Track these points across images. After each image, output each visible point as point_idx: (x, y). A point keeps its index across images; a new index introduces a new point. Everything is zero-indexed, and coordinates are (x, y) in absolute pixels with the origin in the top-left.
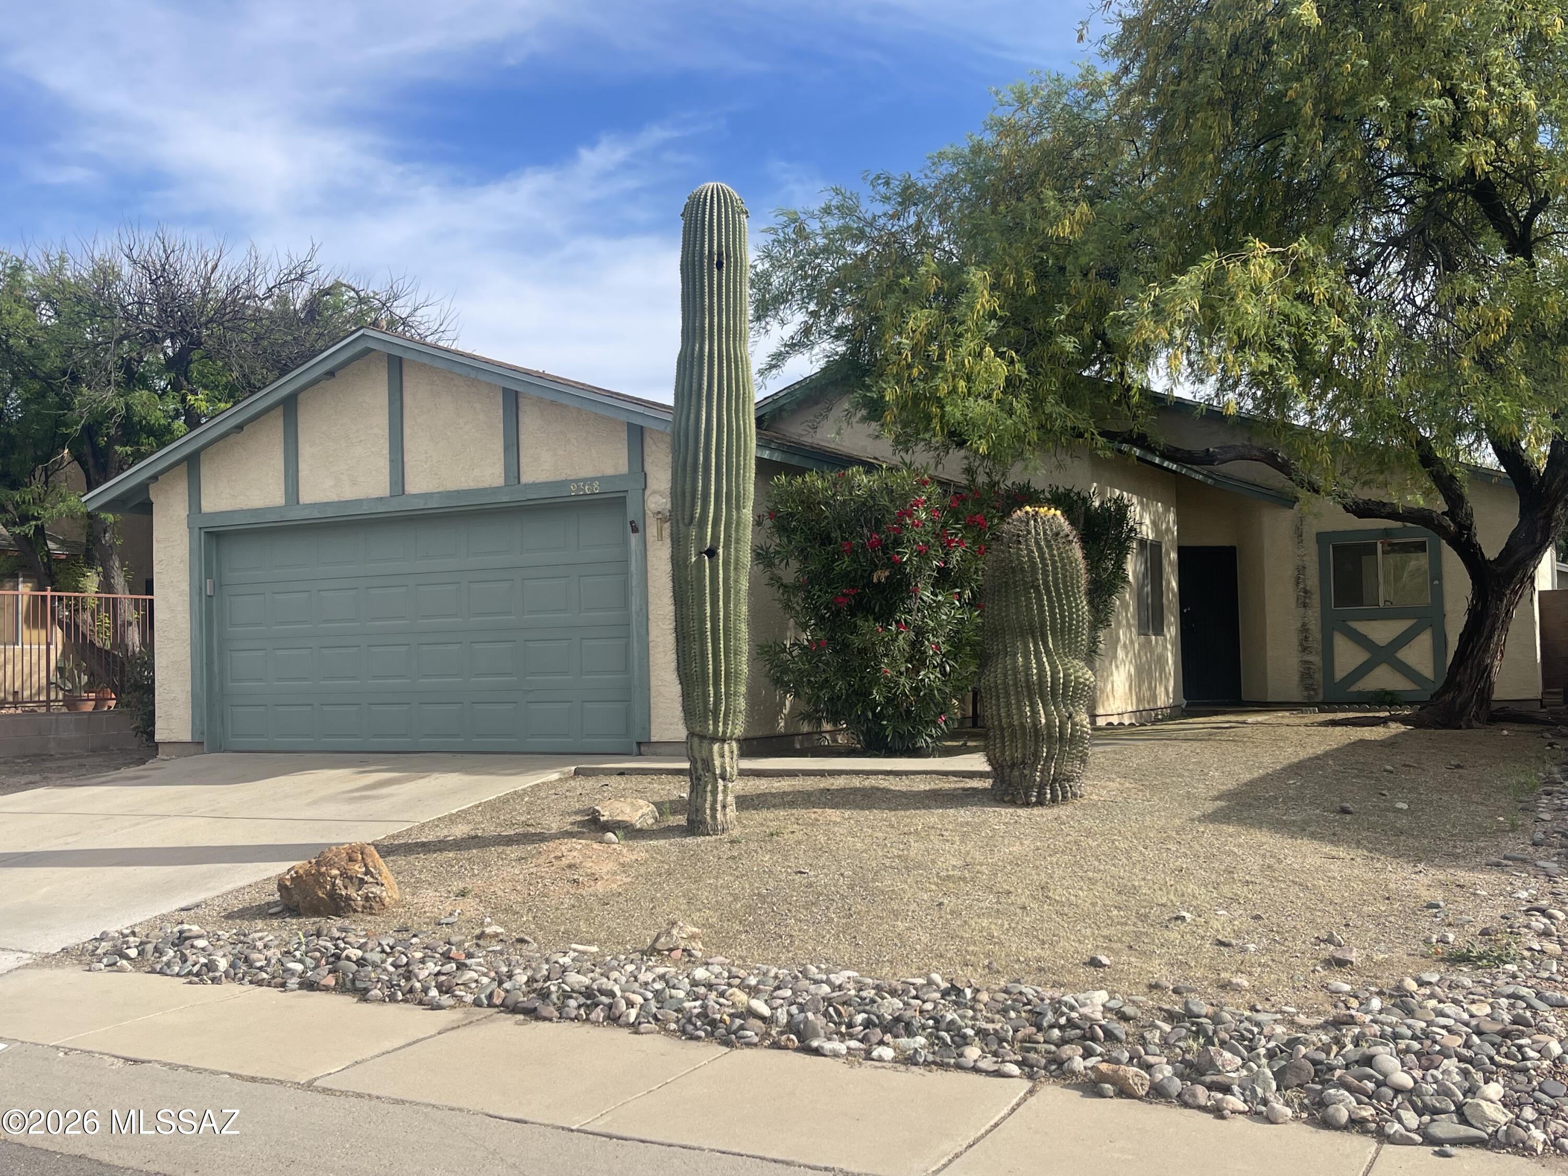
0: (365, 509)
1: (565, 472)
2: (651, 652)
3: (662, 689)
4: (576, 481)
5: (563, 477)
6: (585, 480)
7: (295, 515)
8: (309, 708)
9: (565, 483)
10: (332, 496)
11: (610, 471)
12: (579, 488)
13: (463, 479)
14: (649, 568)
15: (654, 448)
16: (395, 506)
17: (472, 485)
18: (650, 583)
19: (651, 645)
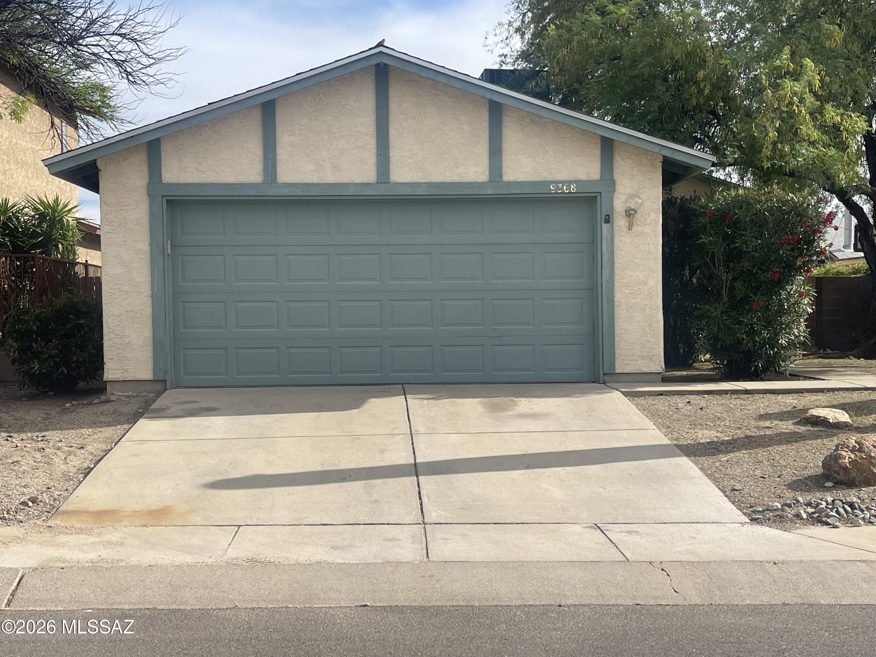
0: (352, 191)
1: (543, 175)
2: (616, 309)
3: (624, 336)
4: (557, 182)
5: (541, 179)
6: (563, 182)
7: (272, 191)
8: (274, 351)
9: (546, 183)
10: (314, 179)
11: (583, 177)
12: (557, 188)
13: (448, 174)
14: (615, 250)
15: (621, 162)
16: (382, 191)
17: (456, 179)
18: (616, 260)
19: (616, 304)
